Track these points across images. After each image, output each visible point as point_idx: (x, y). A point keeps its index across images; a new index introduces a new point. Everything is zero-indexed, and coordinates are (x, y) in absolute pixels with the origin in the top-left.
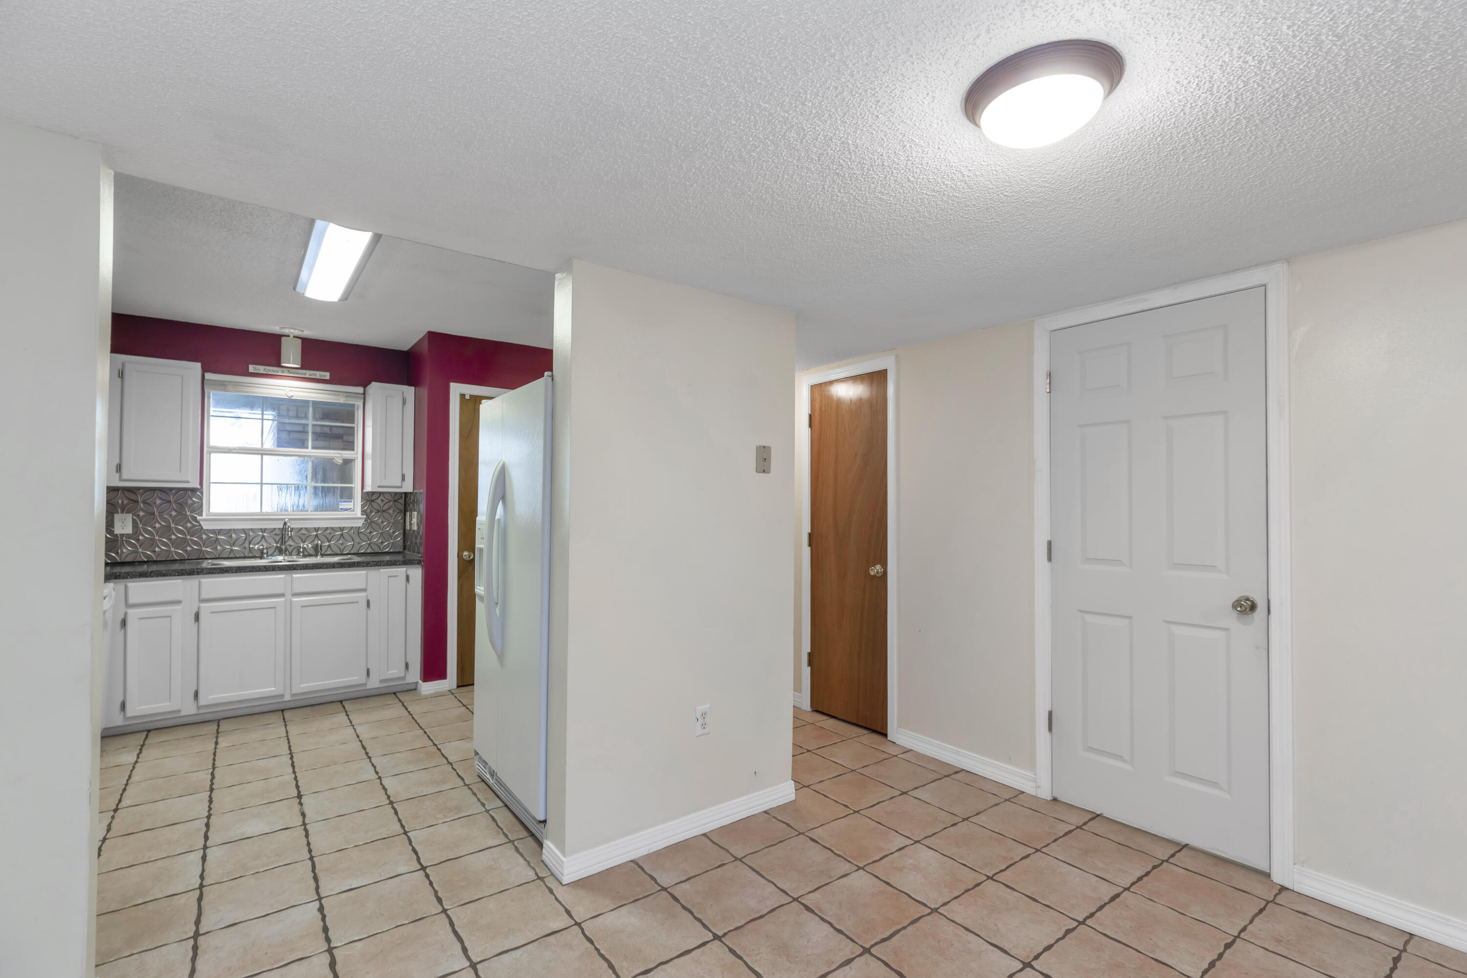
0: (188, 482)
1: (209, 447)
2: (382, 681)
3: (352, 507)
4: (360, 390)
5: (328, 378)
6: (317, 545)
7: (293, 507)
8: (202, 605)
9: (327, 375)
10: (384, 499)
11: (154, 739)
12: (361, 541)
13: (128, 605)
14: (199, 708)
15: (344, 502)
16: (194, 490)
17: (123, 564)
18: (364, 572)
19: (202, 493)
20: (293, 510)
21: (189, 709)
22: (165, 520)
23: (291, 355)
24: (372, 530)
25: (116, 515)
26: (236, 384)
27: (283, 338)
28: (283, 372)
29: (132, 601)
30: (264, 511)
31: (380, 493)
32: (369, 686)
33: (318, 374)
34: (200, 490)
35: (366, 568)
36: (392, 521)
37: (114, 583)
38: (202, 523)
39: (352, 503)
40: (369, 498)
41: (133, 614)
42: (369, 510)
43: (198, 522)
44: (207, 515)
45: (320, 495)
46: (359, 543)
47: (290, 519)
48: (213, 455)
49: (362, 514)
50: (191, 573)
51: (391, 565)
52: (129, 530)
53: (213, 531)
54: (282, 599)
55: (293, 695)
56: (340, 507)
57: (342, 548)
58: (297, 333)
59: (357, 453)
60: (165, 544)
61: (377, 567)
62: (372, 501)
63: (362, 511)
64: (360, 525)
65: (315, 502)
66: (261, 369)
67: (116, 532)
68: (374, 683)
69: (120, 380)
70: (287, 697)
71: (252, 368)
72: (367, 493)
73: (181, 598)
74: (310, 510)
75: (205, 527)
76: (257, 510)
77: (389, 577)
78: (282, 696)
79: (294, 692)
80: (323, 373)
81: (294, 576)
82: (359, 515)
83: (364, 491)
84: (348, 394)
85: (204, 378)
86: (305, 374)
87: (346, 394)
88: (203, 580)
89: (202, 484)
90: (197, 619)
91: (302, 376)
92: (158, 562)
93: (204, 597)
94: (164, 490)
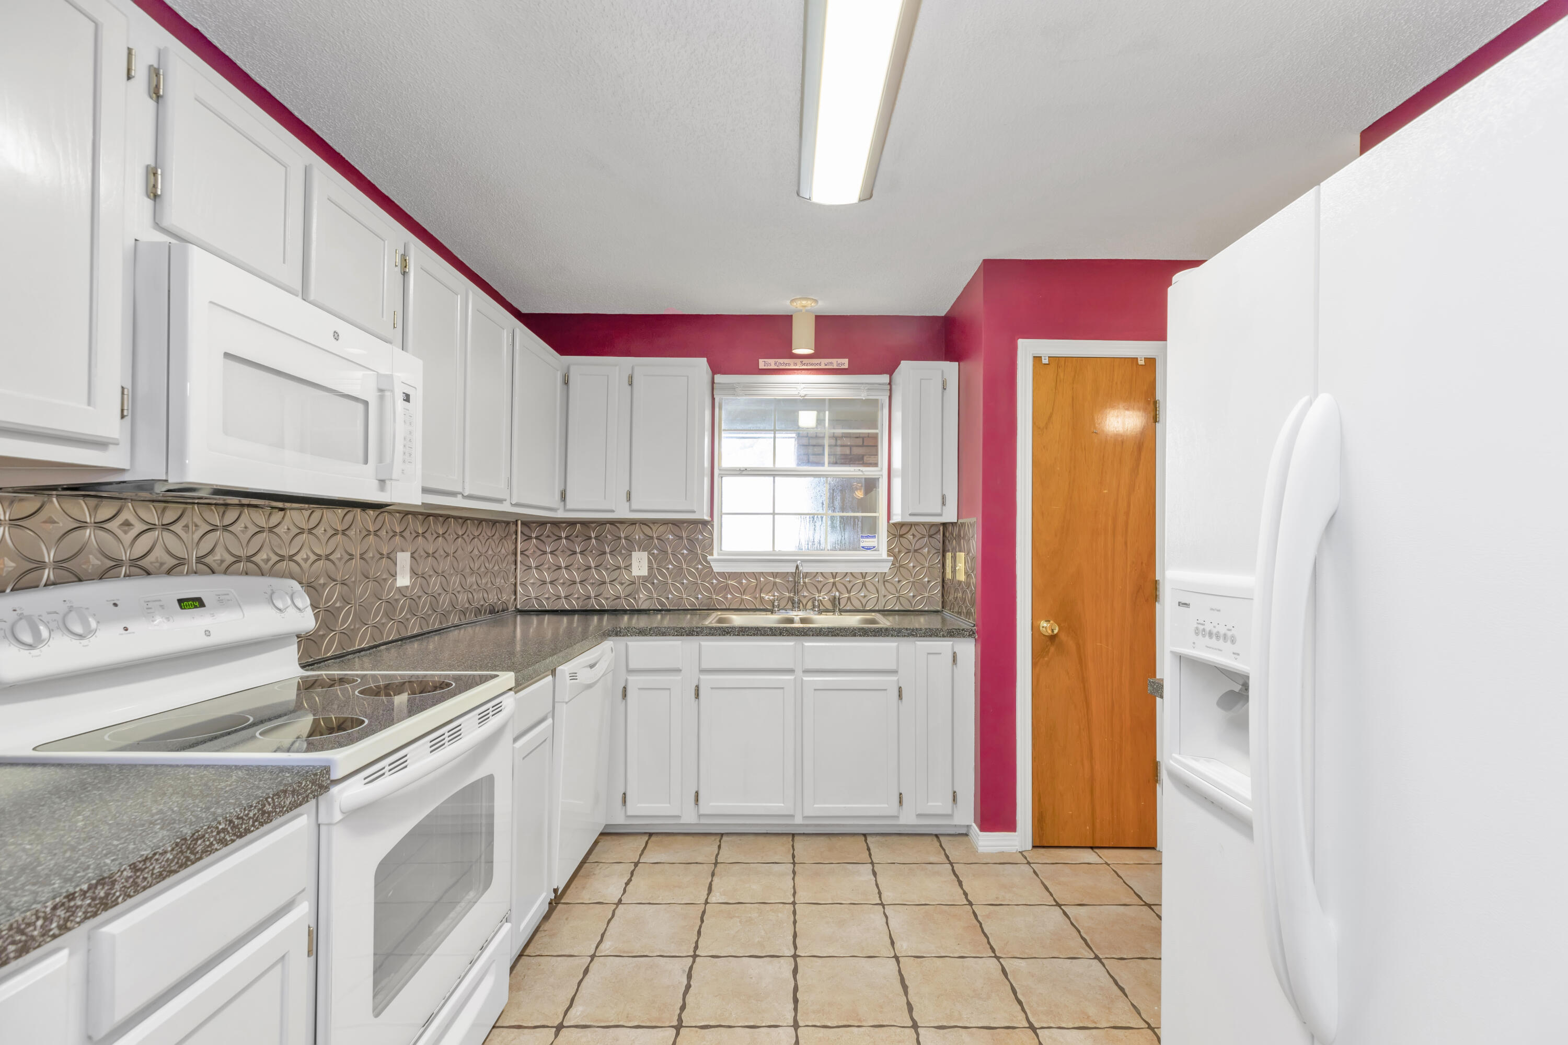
1: (721, 469)
2: (919, 816)
3: (875, 544)
4: (885, 378)
5: (846, 366)
6: (835, 598)
7: (808, 544)
8: (703, 677)
9: (844, 363)
10: (916, 533)
12: (886, 593)
13: (630, 671)
14: (700, 816)
15: (867, 537)
16: (704, 523)
17: (638, 616)
18: (895, 644)
19: (712, 526)
20: (808, 549)
21: (689, 818)
22: (678, 561)
23: (803, 337)
24: (902, 578)
25: (633, 553)
26: (747, 387)
27: (795, 321)
28: (797, 364)
29: (632, 666)
30: (777, 549)
31: (911, 525)
32: (903, 821)
33: (835, 363)
34: (710, 522)
35: (897, 638)
36: (927, 565)
37: (617, 641)
38: (712, 564)
39: (875, 540)
40: (899, 531)
41: (635, 682)
42: (897, 550)
43: (708, 562)
44: (719, 554)
45: (838, 528)
46: (885, 596)
47: (803, 561)
48: (725, 478)
49: (889, 555)
50: (691, 633)
51: (931, 636)
52: (644, 572)
53: (722, 574)
54: (791, 677)
55: (805, 818)
56: (862, 545)
57: (864, 602)
58: (810, 305)
59: (882, 469)
60: (677, 589)
61: (911, 639)
62: (901, 536)
63: (888, 551)
64: (886, 570)
65: (833, 538)
66: (772, 363)
67: (634, 573)
68: (908, 819)
69: (630, 387)
70: (798, 820)
71: (762, 364)
72: (894, 524)
73: (679, 666)
74: (826, 549)
75: (716, 570)
76: (769, 548)
77: (928, 654)
78: (791, 816)
79: (806, 813)
80: (840, 361)
81: (806, 644)
82: (884, 555)
83: (891, 522)
84: (871, 387)
85: (713, 382)
86: (820, 364)
87: (869, 386)
88: (703, 643)
89: (712, 515)
90: (697, 695)
91: (816, 367)
92: (669, 610)
93: (704, 666)
94: (676, 523)
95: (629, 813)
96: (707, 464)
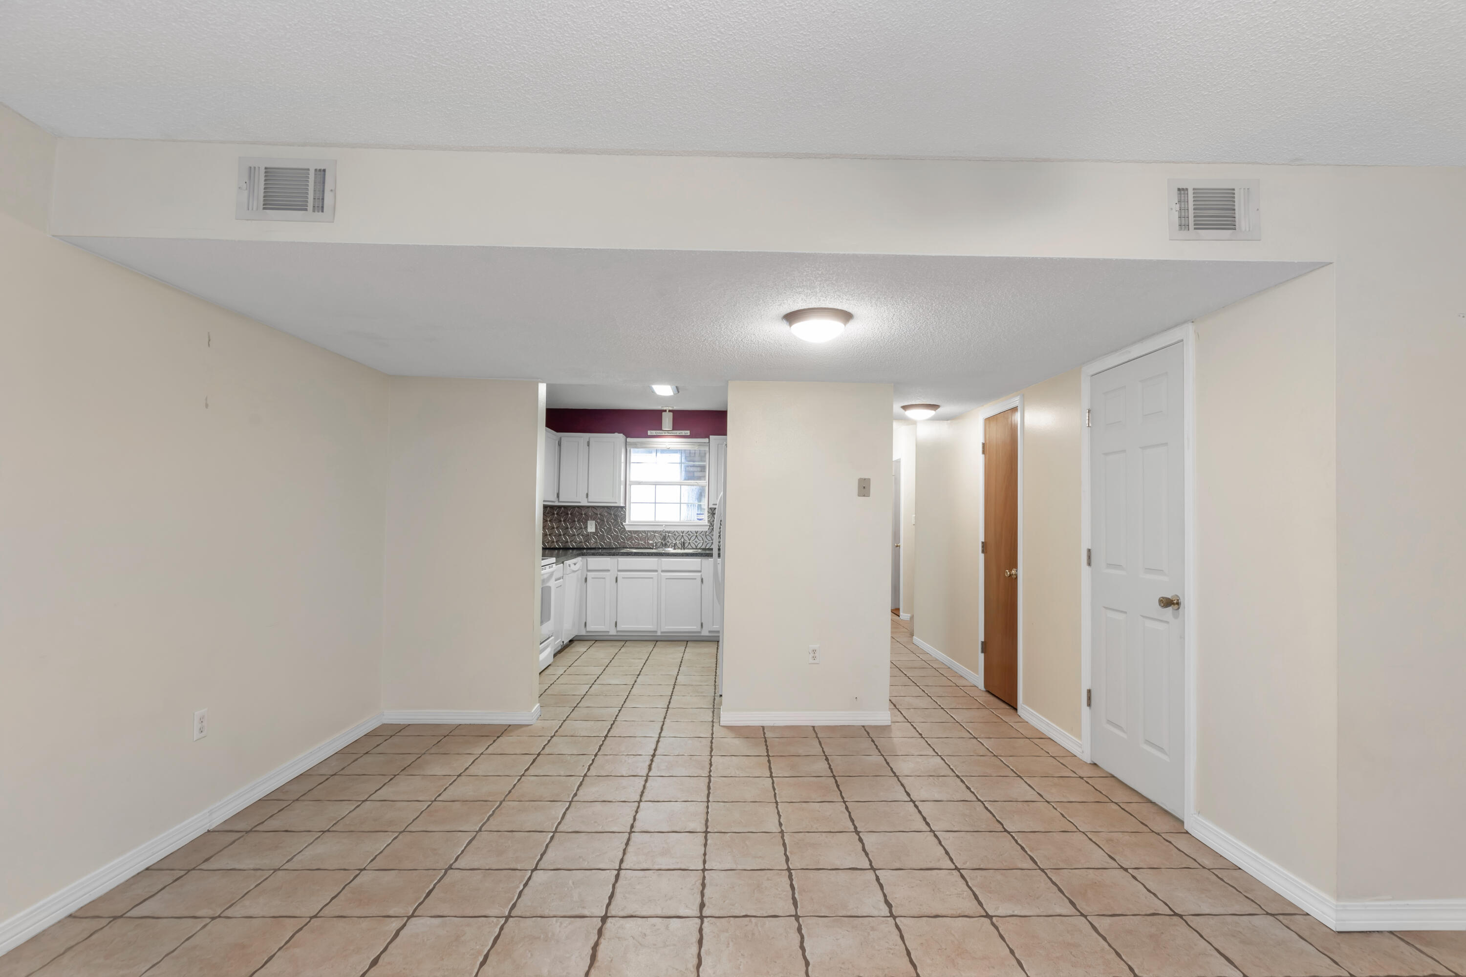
0: (616, 503)
1: (630, 482)
2: (710, 632)
3: (702, 518)
4: (706, 440)
5: (689, 434)
6: (683, 542)
8: (619, 573)
9: (688, 433)
11: (597, 644)
12: (707, 540)
13: (588, 571)
14: (617, 631)
15: (698, 515)
16: (622, 507)
17: (591, 549)
18: (700, 560)
19: (626, 509)
21: (613, 632)
22: (609, 525)
23: (667, 421)
25: (588, 521)
26: (642, 443)
27: (663, 413)
28: (665, 433)
29: (589, 568)
32: (703, 634)
33: (684, 433)
34: (624, 507)
35: (702, 557)
37: (582, 558)
38: (625, 526)
40: (712, 512)
41: (590, 575)
42: (711, 520)
43: (623, 526)
44: (629, 522)
46: (706, 542)
48: (632, 486)
50: (614, 555)
52: (593, 530)
53: (630, 532)
54: (656, 573)
55: (662, 632)
56: (697, 518)
57: (696, 544)
58: (670, 409)
59: (705, 483)
60: (609, 539)
61: (706, 557)
63: (708, 521)
64: (707, 530)
66: (654, 433)
67: (588, 531)
68: (705, 633)
69: (588, 447)
70: (659, 634)
71: (649, 433)
72: (711, 508)
73: (609, 569)
75: (627, 529)
76: (653, 519)
78: (656, 632)
79: (662, 631)
81: (662, 559)
82: (707, 524)
83: (709, 507)
84: (700, 444)
85: (626, 441)
86: (676, 433)
87: (698, 444)
88: (619, 559)
89: (625, 504)
90: (617, 581)
91: (675, 434)
92: (605, 548)
93: (620, 568)
94: (608, 507)
95: (588, 630)
96: (623, 479)
